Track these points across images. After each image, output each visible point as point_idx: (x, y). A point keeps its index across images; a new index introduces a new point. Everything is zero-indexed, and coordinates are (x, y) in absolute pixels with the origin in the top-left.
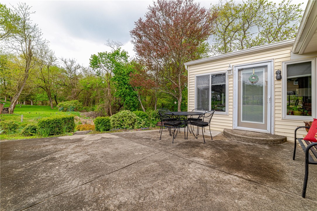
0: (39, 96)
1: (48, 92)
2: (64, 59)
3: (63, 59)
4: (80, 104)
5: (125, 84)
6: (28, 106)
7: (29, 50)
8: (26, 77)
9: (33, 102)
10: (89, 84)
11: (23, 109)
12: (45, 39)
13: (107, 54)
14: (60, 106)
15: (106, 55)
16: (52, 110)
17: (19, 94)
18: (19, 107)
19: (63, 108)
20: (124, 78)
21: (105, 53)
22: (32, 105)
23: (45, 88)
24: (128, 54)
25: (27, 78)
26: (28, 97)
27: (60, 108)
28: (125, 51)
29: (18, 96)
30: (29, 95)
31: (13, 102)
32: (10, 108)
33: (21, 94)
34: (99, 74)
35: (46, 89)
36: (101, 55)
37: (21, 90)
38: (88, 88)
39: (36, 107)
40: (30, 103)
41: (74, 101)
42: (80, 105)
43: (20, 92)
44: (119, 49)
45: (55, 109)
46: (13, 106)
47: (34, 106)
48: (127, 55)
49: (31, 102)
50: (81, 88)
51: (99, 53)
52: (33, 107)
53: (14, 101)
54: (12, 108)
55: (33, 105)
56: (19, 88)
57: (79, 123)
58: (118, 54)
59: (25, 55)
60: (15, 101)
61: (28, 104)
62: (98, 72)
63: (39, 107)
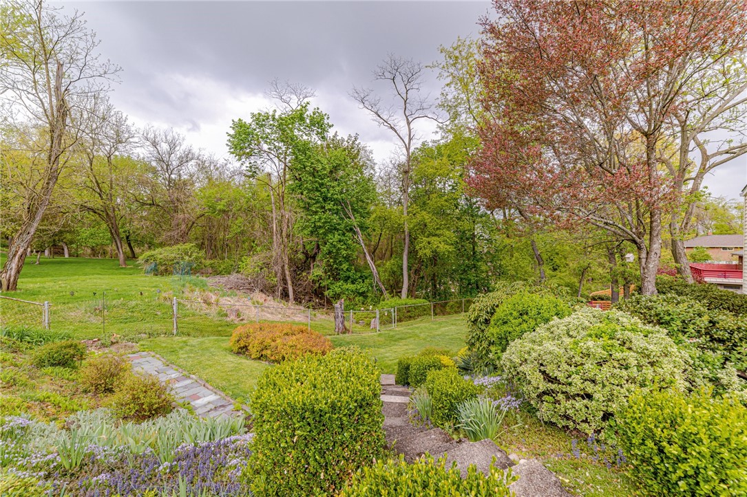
0: (85, 233)
1: (112, 224)
2: (151, 136)
3: (149, 136)
4: (200, 255)
5: (325, 199)
6: (58, 259)
7: (57, 96)
8: (53, 177)
9: (68, 248)
10: (223, 202)
11: (45, 269)
12: (109, 61)
13: (277, 117)
14: (147, 261)
15: (274, 119)
16: (123, 271)
17: (32, 231)
18: (33, 263)
19: (155, 266)
20: (322, 184)
21: (271, 113)
22: (67, 256)
23: (101, 213)
24: (328, 118)
25: (55, 183)
26: (57, 238)
27: (147, 267)
28: (319, 111)
29: (29, 237)
30: (61, 232)
31: (15, 255)
32: (6, 272)
33: (37, 230)
34: (253, 172)
35: (107, 215)
36: (260, 119)
37: (38, 218)
38: (220, 211)
39: (79, 263)
40: (61, 251)
41: (184, 247)
42: (200, 258)
43: (35, 225)
44: (304, 105)
45: (131, 268)
46: (14, 265)
47: (72, 259)
48: (326, 121)
49: (63, 249)
50: (199, 211)
51: (253, 115)
52: (71, 262)
53: (17, 252)
54: (13, 273)
55: (70, 255)
56: (31, 212)
57: (219, 313)
58: (302, 118)
59: (45, 111)
60: (21, 250)
61: (56, 253)
62: (251, 167)
63: (87, 262)
